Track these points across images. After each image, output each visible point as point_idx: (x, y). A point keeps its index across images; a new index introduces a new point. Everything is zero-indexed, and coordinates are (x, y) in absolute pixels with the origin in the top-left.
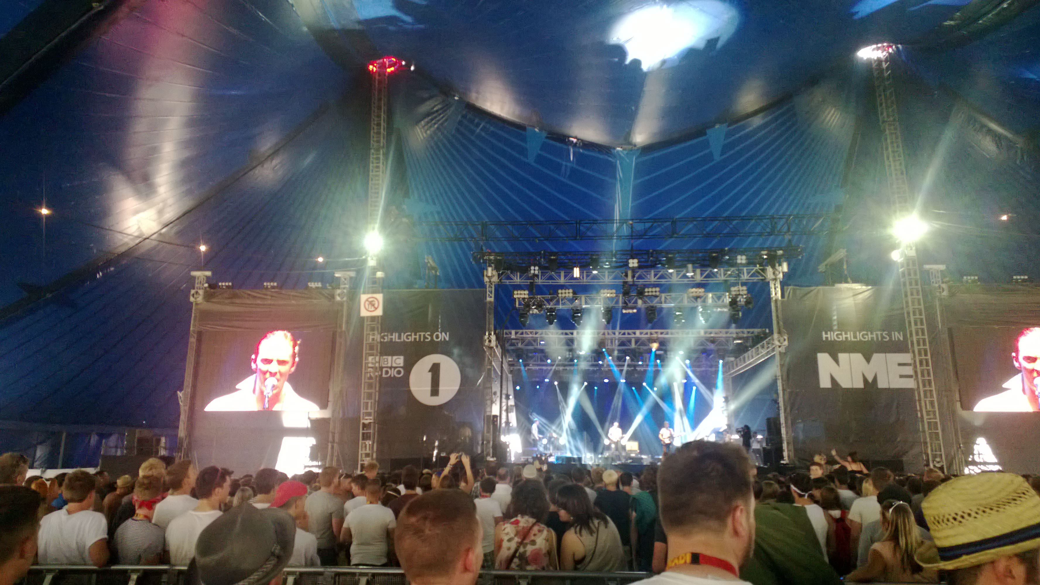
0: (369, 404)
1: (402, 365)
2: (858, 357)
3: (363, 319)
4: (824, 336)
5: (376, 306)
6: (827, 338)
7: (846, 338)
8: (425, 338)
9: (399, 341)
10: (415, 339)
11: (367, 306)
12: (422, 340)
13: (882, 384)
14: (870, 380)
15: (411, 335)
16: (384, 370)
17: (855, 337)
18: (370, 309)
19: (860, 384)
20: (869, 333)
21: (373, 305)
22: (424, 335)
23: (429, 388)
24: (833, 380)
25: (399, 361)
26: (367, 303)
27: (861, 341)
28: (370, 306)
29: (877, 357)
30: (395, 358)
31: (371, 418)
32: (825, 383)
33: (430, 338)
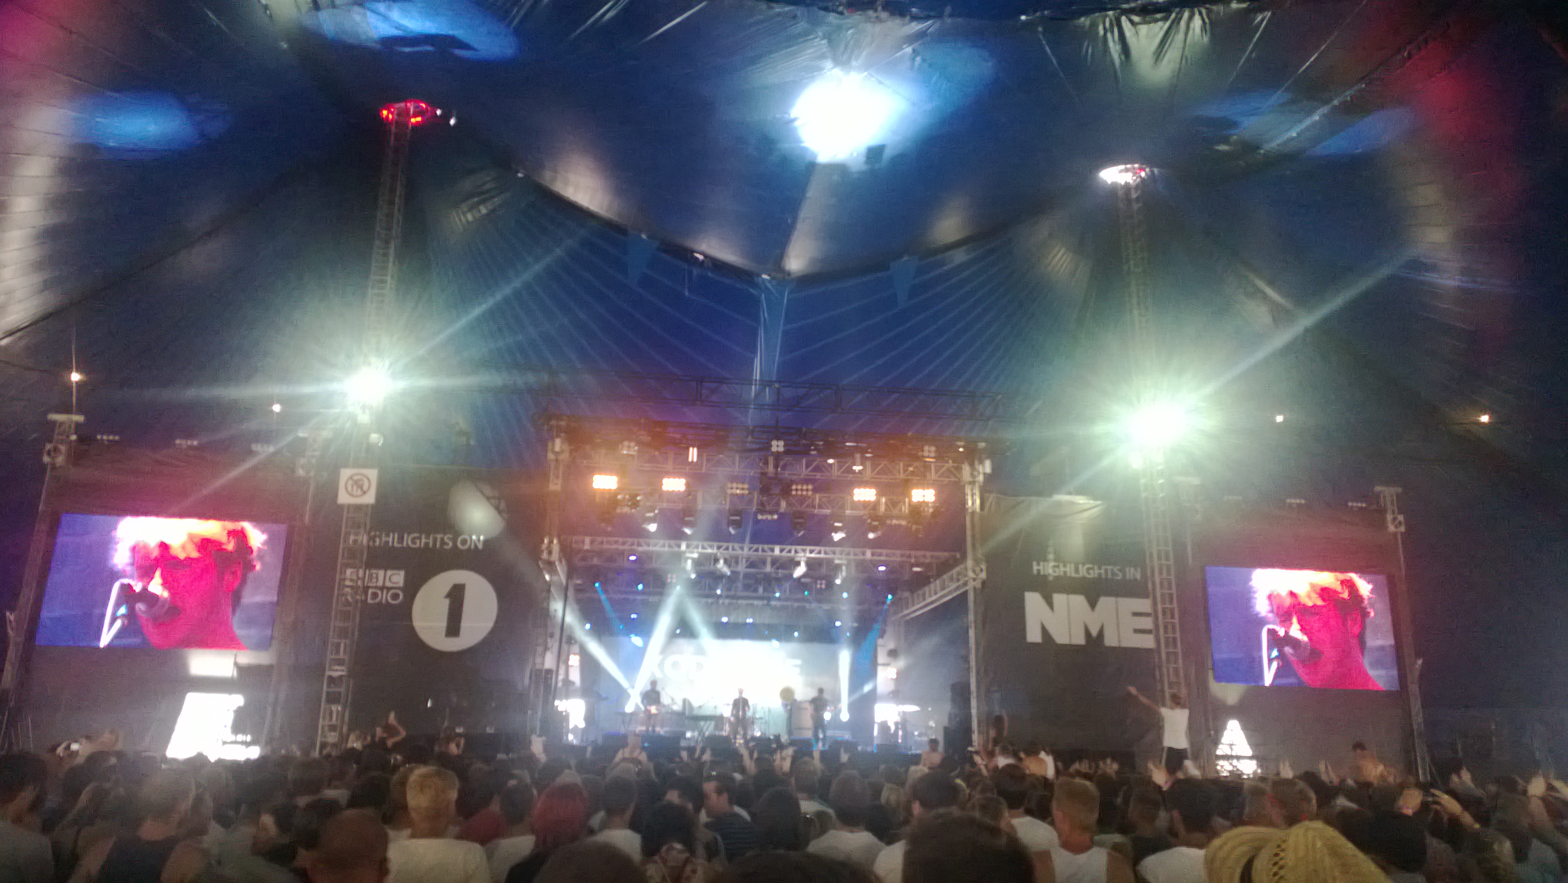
0: (342, 646)
1: (401, 584)
2: (1079, 600)
3: (341, 507)
4: (1035, 568)
5: (365, 488)
6: (1039, 571)
7: (1065, 572)
8: (443, 543)
9: (400, 545)
10: (427, 544)
11: (350, 489)
12: (438, 545)
13: (1110, 640)
14: (1094, 632)
15: (420, 538)
16: (370, 591)
17: (1077, 570)
18: (355, 493)
19: (1080, 640)
20: (1096, 567)
21: (361, 487)
22: (442, 539)
23: (443, 624)
24: (1045, 631)
25: (398, 578)
26: (350, 482)
27: (1084, 578)
28: (355, 488)
29: (1105, 602)
30: (389, 573)
31: (343, 668)
32: (1034, 635)
33: (451, 544)
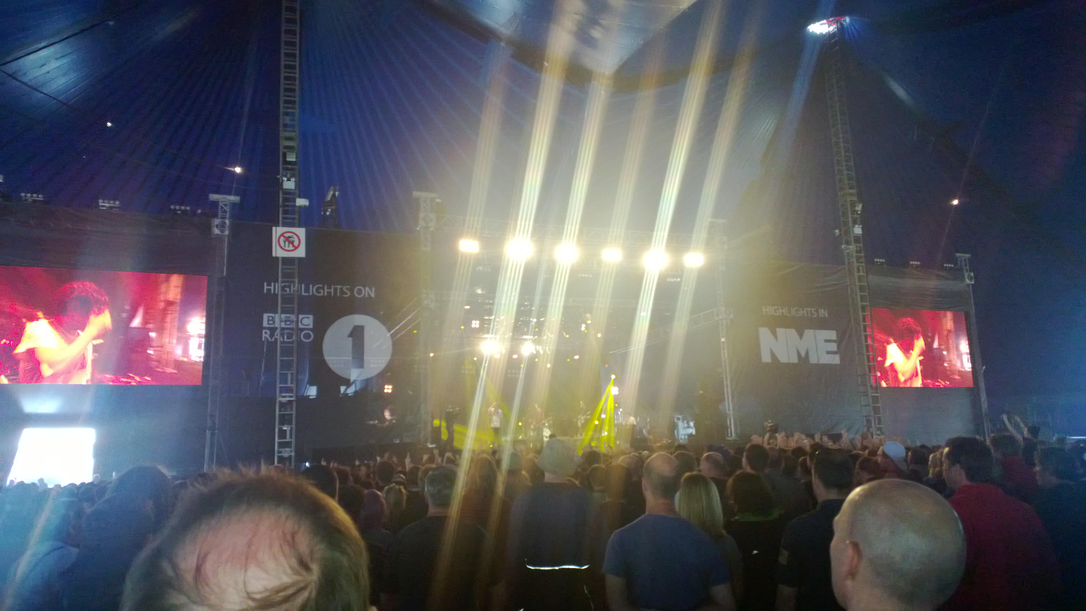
0: (289, 376)
5: (296, 244)
7: (783, 313)
8: (342, 292)
9: (307, 294)
10: (329, 293)
11: (282, 243)
12: (338, 294)
13: (813, 360)
15: (323, 288)
17: (790, 312)
18: (287, 248)
20: (801, 309)
21: (292, 243)
22: (341, 289)
23: (349, 358)
24: (773, 355)
26: (282, 239)
27: (794, 316)
28: (287, 243)
29: (809, 333)
31: (291, 394)
32: (766, 357)
33: (349, 294)
